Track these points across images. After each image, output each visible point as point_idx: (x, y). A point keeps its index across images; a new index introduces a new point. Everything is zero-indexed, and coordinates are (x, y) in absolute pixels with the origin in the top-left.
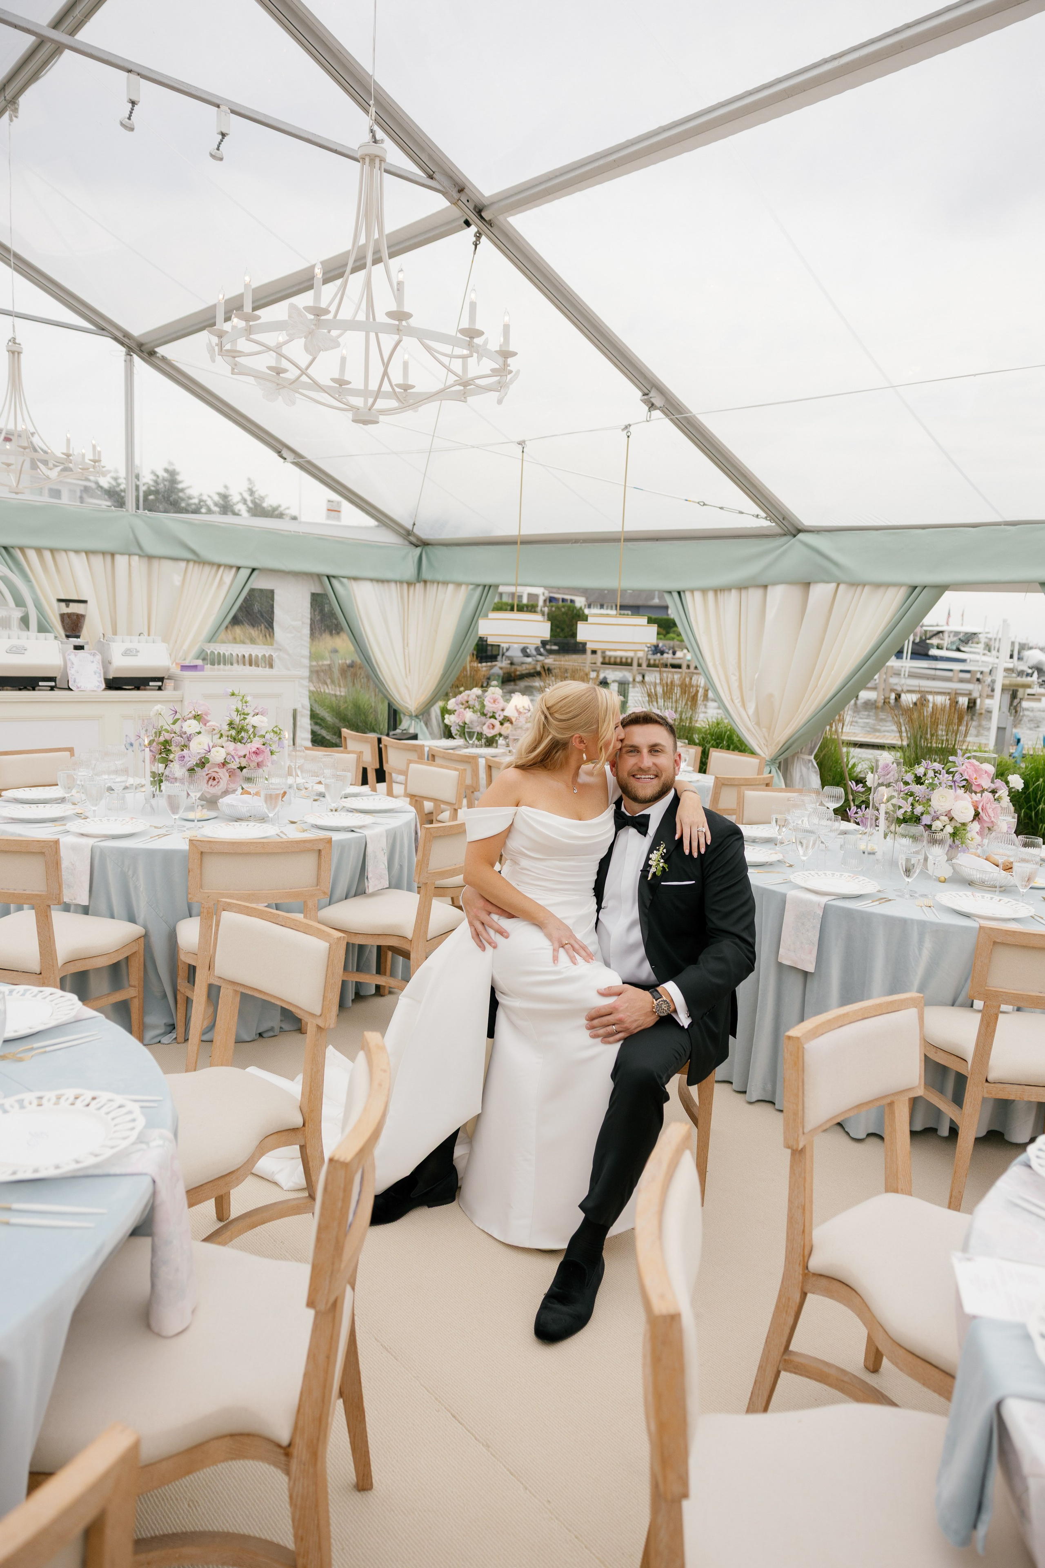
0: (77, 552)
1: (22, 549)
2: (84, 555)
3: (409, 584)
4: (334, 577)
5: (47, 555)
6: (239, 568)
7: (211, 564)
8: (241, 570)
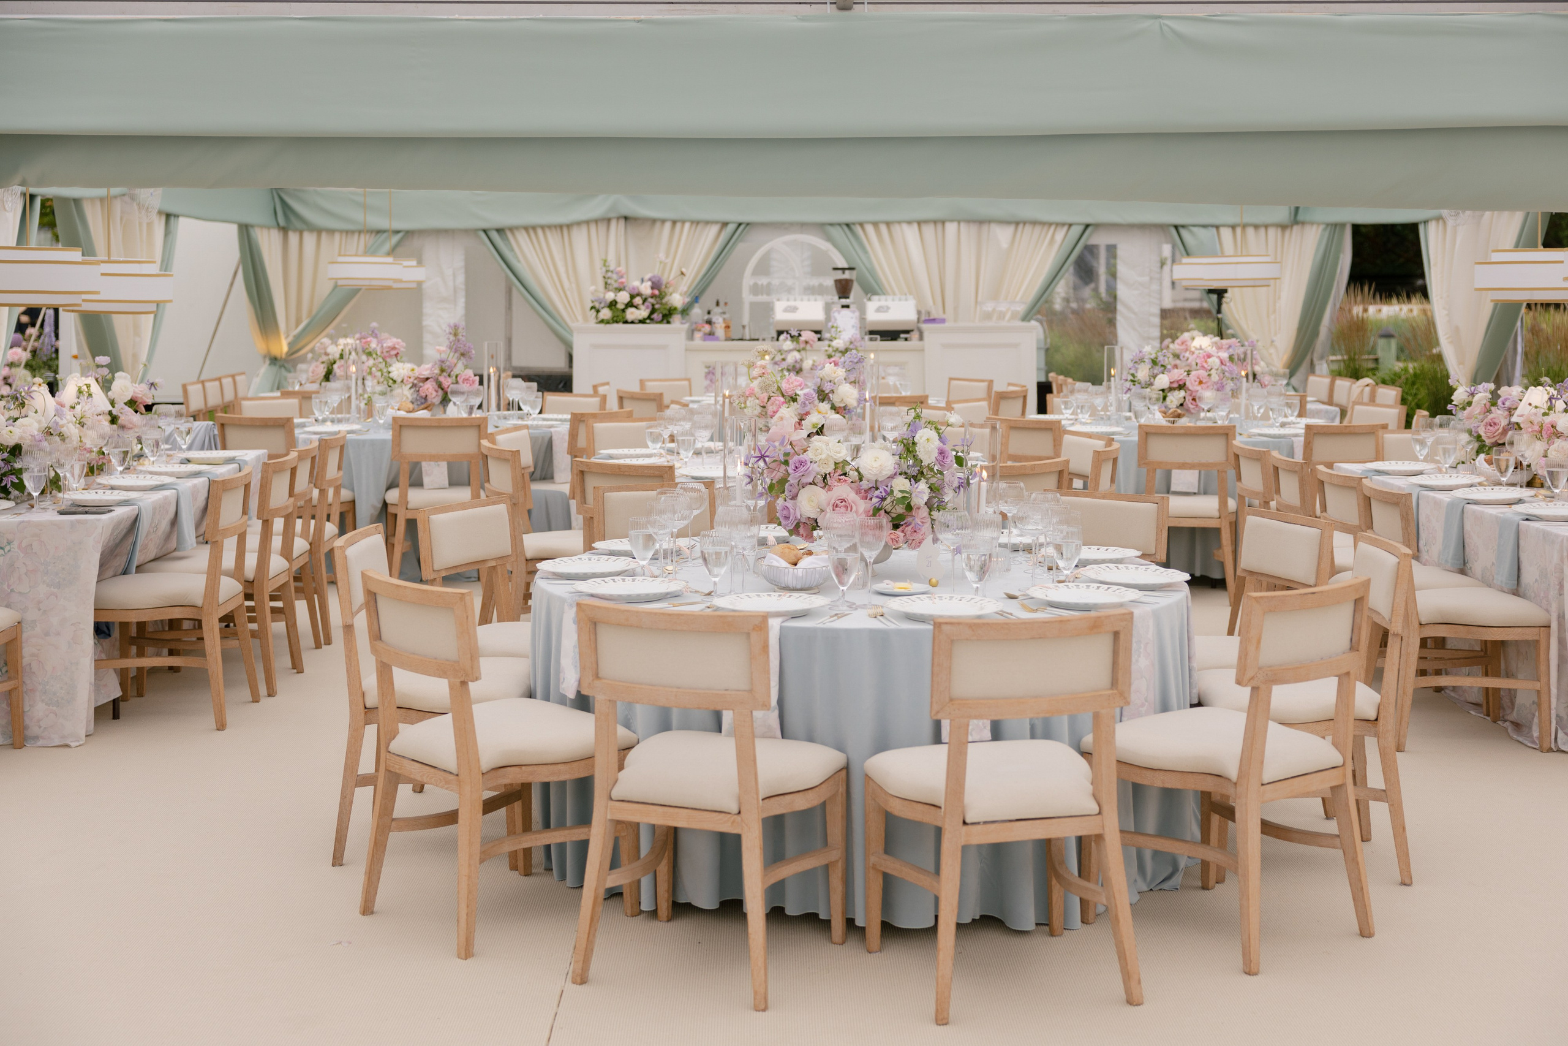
0: (909, 223)
1: (861, 225)
2: (915, 226)
3: (1283, 227)
4: (1183, 226)
5: (883, 228)
6: (1070, 225)
7: (1043, 224)
8: (1073, 228)
